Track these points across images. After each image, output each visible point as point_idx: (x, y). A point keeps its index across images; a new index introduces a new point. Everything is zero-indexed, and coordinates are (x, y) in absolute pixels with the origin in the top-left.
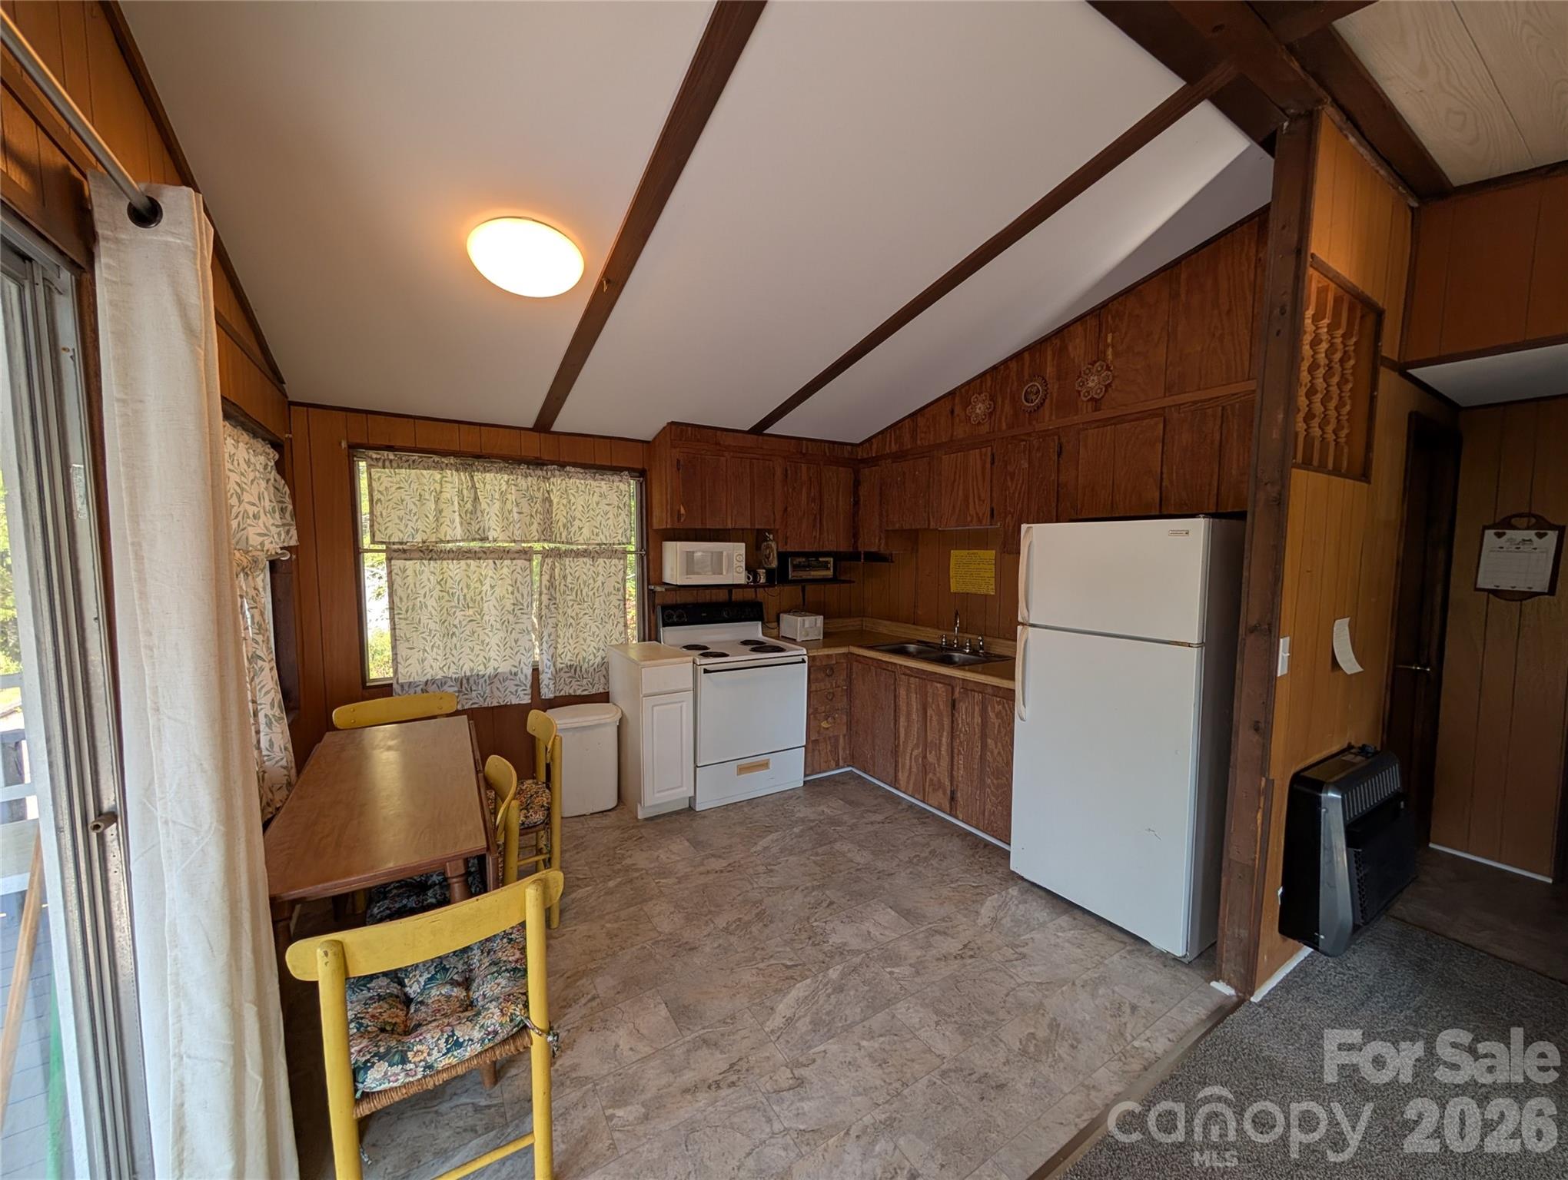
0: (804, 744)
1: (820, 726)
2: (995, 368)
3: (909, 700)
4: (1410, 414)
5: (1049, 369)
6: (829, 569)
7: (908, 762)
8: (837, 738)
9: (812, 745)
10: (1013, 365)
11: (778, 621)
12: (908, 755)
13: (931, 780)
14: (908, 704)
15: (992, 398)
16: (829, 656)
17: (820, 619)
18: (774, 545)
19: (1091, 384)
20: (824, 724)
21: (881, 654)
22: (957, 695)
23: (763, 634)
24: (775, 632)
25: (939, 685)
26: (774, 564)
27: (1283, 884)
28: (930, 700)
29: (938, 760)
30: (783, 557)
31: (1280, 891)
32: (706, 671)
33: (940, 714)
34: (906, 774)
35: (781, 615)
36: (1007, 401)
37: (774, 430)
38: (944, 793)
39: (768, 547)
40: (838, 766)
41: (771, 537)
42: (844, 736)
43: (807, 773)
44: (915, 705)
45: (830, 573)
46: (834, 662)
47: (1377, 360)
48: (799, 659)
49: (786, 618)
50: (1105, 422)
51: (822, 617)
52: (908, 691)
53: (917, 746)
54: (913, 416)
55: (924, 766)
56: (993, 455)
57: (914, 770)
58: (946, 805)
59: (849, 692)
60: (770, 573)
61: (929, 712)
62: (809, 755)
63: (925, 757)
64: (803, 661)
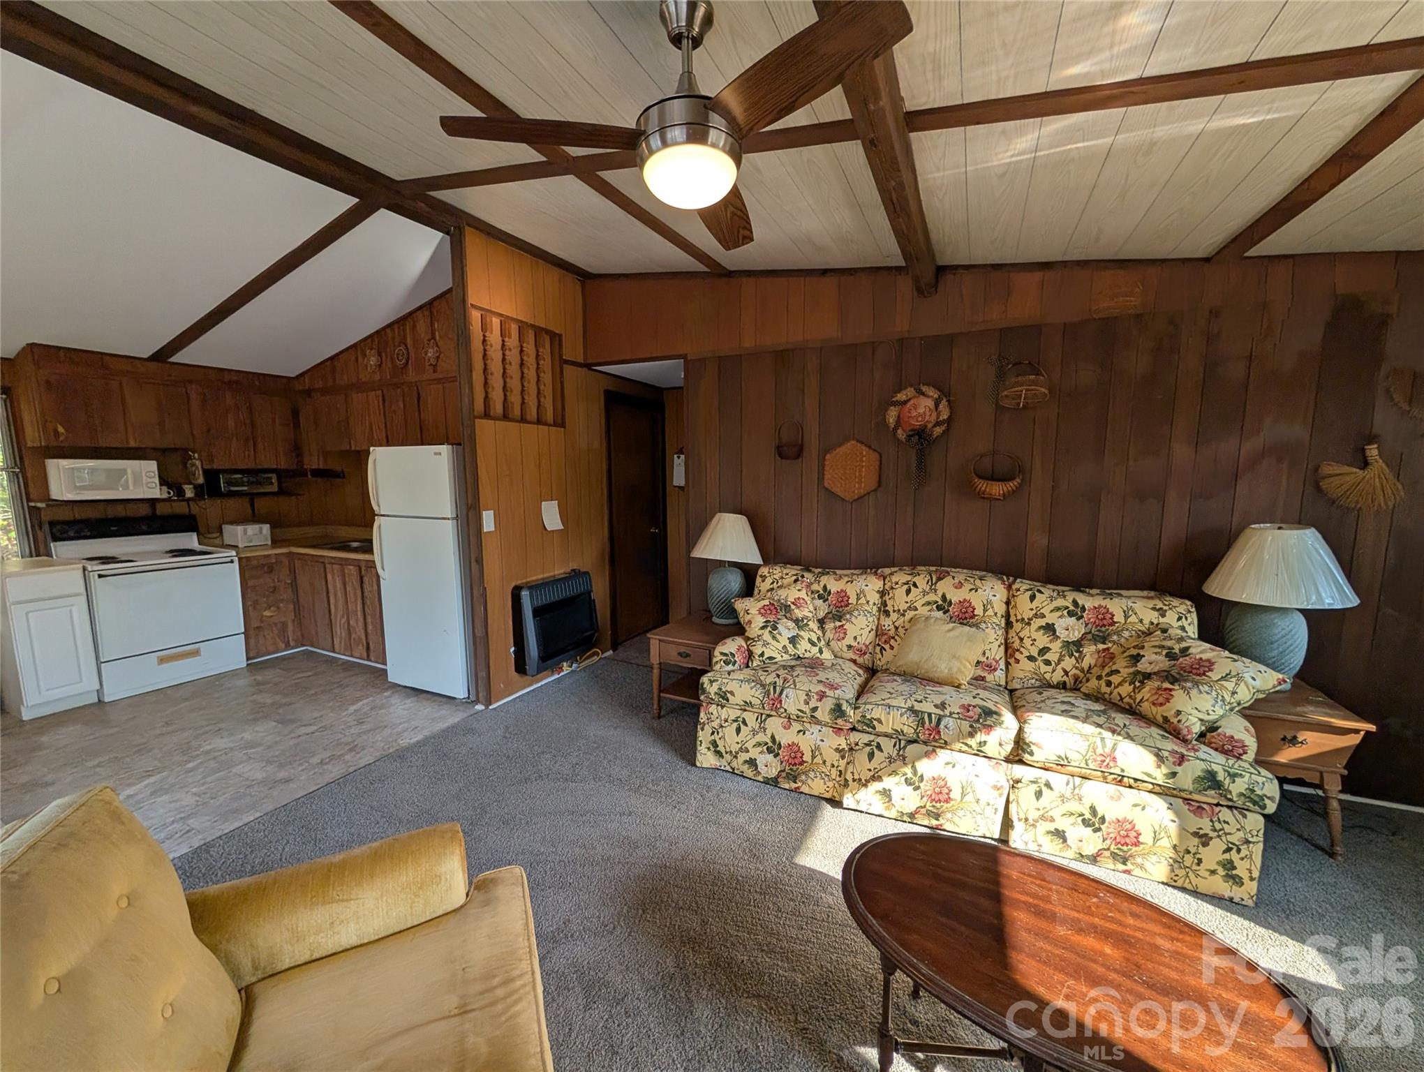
0: (243, 631)
1: (262, 616)
2: (378, 332)
3: (335, 582)
4: (605, 391)
5: (409, 339)
6: (272, 483)
7: (339, 631)
8: (284, 624)
9: (252, 632)
10: (388, 331)
11: (221, 532)
12: (338, 624)
13: (354, 639)
14: (335, 586)
15: (380, 354)
16: (268, 556)
17: (266, 528)
18: (198, 463)
19: (430, 355)
20: (267, 613)
21: (326, 551)
22: (363, 572)
23: (200, 544)
24: (218, 541)
25: (351, 567)
26: (201, 480)
27: (514, 646)
28: (347, 579)
29: (357, 623)
30: (211, 475)
31: (513, 649)
32: (100, 576)
33: (355, 589)
34: (338, 640)
35: (223, 526)
36: (388, 360)
37: (180, 357)
38: (363, 645)
39: (194, 465)
40: (288, 646)
41: (196, 455)
42: (293, 621)
43: (251, 655)
44: (339, 584)
45: (275, 488)
46: (274, 561)
47: (561, 362)
48: (229, 559)
49: (227, 528)
50: (439, 381)
51: (268, 525)
52: (333, 576)
53: (343, 616)
54: (332, 358)
55: (349, 630)
56: (383, 396)
57: (343, 635)
58: (365, 655)
59: (294, 585)
60: (198, 488)
61: (348, 589)
62: (252, 641)
63: (349, 623)
64: (232, 562)
